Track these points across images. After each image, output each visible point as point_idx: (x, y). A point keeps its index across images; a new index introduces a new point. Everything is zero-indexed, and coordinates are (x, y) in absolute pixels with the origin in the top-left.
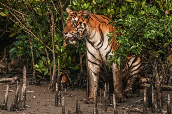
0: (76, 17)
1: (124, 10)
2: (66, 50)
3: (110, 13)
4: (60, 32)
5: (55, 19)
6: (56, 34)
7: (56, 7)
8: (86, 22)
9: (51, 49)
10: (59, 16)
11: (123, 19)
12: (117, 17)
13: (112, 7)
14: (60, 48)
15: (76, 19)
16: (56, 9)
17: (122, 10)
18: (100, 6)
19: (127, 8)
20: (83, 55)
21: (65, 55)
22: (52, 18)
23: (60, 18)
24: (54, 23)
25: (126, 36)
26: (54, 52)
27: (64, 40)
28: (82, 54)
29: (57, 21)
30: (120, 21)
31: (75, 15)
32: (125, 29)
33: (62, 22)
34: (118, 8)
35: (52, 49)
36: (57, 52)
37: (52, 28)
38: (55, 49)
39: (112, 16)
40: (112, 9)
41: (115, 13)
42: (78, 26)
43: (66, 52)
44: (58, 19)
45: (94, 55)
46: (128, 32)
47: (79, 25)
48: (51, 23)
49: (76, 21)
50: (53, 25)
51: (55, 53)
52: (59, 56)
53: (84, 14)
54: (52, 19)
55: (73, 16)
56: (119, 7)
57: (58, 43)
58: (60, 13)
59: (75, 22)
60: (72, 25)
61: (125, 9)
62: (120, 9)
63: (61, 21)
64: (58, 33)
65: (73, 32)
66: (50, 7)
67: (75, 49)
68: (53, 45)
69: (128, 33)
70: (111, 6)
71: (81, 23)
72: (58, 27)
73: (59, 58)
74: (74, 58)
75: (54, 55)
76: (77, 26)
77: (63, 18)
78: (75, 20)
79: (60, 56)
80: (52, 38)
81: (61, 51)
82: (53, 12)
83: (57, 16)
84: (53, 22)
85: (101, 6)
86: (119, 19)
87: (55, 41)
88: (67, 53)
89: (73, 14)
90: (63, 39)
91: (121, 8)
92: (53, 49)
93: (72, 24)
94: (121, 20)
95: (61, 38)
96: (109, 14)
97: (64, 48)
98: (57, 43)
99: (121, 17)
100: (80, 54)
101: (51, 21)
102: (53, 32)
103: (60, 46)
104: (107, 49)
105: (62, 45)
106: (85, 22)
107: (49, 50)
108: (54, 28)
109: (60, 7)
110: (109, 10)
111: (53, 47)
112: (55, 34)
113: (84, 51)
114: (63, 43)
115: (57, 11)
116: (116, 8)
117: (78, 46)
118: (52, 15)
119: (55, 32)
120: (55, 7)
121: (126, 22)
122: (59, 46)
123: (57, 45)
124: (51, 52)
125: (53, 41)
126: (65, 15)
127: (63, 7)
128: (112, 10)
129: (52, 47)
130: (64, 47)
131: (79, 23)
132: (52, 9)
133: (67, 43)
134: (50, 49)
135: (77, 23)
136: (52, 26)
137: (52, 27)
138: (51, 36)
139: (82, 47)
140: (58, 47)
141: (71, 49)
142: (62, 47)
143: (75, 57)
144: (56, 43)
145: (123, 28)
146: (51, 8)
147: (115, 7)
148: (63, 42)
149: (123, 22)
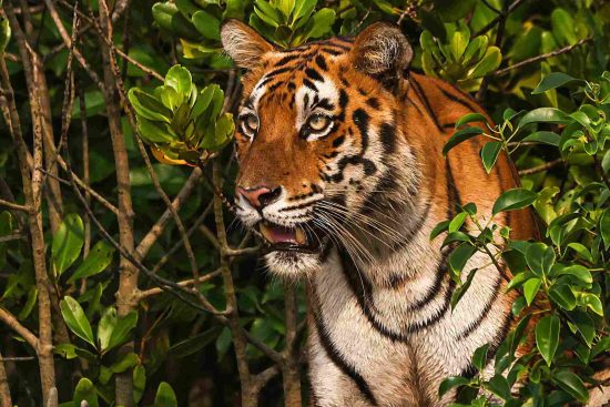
0: (321, 73)
1: (573, 42)
2: (136, 334)
3: (471, 64)
4: (94, 199)
5: (56, 103)
6: (63, 217)
7: (67, 19)
8: (394, 112)
9: (24, 324)
10: (84, 84)
11: (561, 105)
12: (517, 90)
13: (485, 23)
14: (95, 322)
15: (328, 89)
16: (62, 29)
17: (560, 43)
18: (394, 11)
19: (591, 23)
20: (269, 372)
21: (128, 372)
22: (37, 99)
23: (94, 101)
24: (49, 136)
25: (580, 236)
26: (49, 347)
27: (125, 263)
28: (257, 366)
29: (75, 123)
30: (543, 126)
31: (313, 65)
32: (574, 185)
33: (113, 125)
34: (529, 25)
35: (34, 327)
36: (70, 353)
37: (37, 175)
38: (61, 331)
39: (484, 86)
40: (483, 32)
41: (504, 64)
42: (348, 141)
43: (137, 350)
44: (77, 110)
45: (371, 382)
46: (595, 207)
47: (351, 133)
48: (29, 138)
49: (331, 108)
50: (43, 149)
51: (57, 358)
52: (85, 382)
53: (373, 57)
54: (33, 102)
55: (301, 75)
56: (535, 22)
57: (79, 283)
58: (98, 63)
59: (321, 110)
60: (302, 136)
61: (577, 35)
62: (545, 35)
63: (104, 122)
64: (81, 210)
65: (316, 189)
66: (21, 19)
67: (205, 327)
68: (41, 297)
69: (593, 215)
70: (473, 10)
71: (362, 118)
72: (77, 166)
73: (85, 394)
74: (201, 395)
75: (47, 370)
76: (340, 141)
77: (116, 98)
78: (321, 97)
79: (96, 382)
80: (39, 245)
81: (98, 343)
82: (45, 51)
83: (71, 82)
84: (41, 125)
85: (402, 7)
86: (531, 108)
87: (57, 270)
88: (146, 353)
89: (286, 60)
90: (116, 257)
91: (549, 27)
92: (45, 329)
93: (299, 126)
94: (545, 114)
95: (100, 246)
96: (463, 73)
97: (122, 319)
98: (71, 281)
99: (550, 94)
100: (243, 368)
101: (27, 124)
102: (45, 207)
103: (97, 306)
104: (480, 330)
105: (110, 299)
106: (386, 115)
107: (16, 333)
108: (53, 171)
109: (97, 14)
110: (459, 41)
111: (45, 314)
112: (55, 216)
113: (271, 346)
114: (115, 286)
115: (76, 44)
116: (510, 25)
117: (229, 309)
118: (36, 77)
119: (59, 201)
120: (55, 16)
121: (579, 127)
122: (85, 306)
123: (75, 296)
124: (25, 349)
125: (39, 266)
126: (130, 72)
127: (121, 17)
128: (485, 39)
129: (36, 309)
130: (124, 311)
131: (349, 121)
132: (39, 27)
133: (143, 284)
134: (18, 327)
135: (341, 117)
136: (38, 154)
137: (34, 161)
138: (27, 230)
139: (258, 314)
140: (78, 312)
141: (177, 330)
142: (111, 310)
143: (209, 383)
144: (63, 284)
145: (559, 174)
146: (29, 26)
147: (502, 19)
148: (113, 277)
149: (560, 131)
